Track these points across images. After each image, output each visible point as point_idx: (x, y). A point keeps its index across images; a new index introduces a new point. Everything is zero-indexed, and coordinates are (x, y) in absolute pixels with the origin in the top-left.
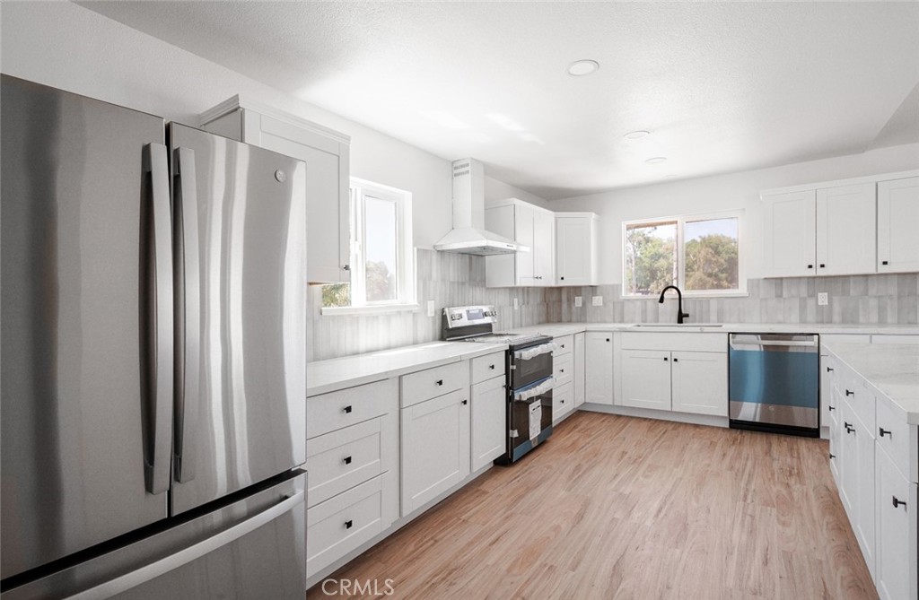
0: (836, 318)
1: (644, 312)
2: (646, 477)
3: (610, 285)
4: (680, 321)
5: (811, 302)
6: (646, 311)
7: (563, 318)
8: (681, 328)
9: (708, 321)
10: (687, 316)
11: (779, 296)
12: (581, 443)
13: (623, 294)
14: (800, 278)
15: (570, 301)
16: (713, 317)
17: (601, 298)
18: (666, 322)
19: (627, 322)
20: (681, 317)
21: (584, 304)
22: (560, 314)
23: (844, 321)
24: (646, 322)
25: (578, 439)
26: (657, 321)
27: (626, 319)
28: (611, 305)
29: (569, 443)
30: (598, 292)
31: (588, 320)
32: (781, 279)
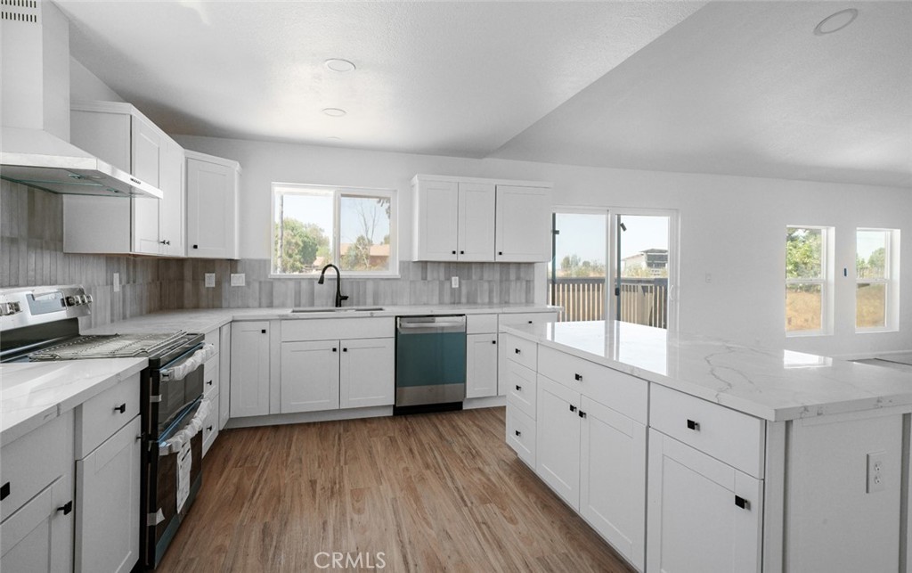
0: (464, 300)
1: (298, 294)
2: (359, 511)
3: (256, 261)
4: (338, 304)
5: (447, 285)
6: (300, 292)
7: (186, 302)
8: (341, 312)
9: (365, 304)
10: (346, 298)
11: (424, 278)
12: (249, 485)
13: (272, 273)
14: (439, 263)
15: (198, 280)
16: (370, 300)
17: (243, 275)
18: (322, 306)
19: (278, 307)
20: (340, 300)
21: (219, 283)
22: (181, 296)
23: (468, 302)
24: (299, 306)
25: (241, 478)
26: (312, 305)
27: (276, 302)
28: (257, 285)
29: (231, 489)
30: (239, 269)
31: (224, 304)
32: (426, 262)
